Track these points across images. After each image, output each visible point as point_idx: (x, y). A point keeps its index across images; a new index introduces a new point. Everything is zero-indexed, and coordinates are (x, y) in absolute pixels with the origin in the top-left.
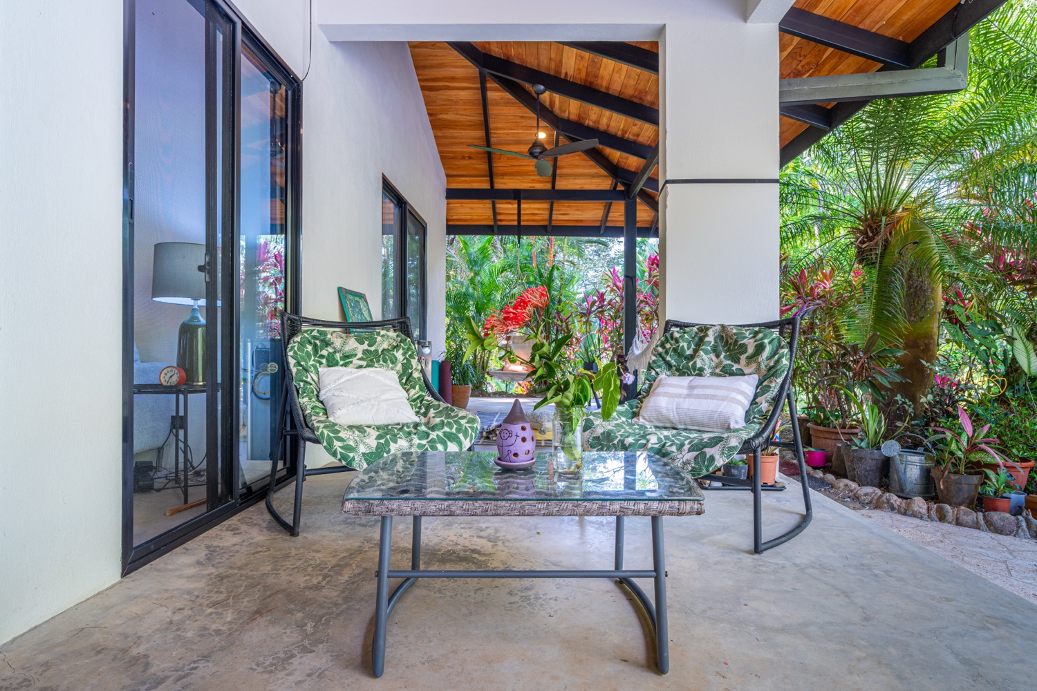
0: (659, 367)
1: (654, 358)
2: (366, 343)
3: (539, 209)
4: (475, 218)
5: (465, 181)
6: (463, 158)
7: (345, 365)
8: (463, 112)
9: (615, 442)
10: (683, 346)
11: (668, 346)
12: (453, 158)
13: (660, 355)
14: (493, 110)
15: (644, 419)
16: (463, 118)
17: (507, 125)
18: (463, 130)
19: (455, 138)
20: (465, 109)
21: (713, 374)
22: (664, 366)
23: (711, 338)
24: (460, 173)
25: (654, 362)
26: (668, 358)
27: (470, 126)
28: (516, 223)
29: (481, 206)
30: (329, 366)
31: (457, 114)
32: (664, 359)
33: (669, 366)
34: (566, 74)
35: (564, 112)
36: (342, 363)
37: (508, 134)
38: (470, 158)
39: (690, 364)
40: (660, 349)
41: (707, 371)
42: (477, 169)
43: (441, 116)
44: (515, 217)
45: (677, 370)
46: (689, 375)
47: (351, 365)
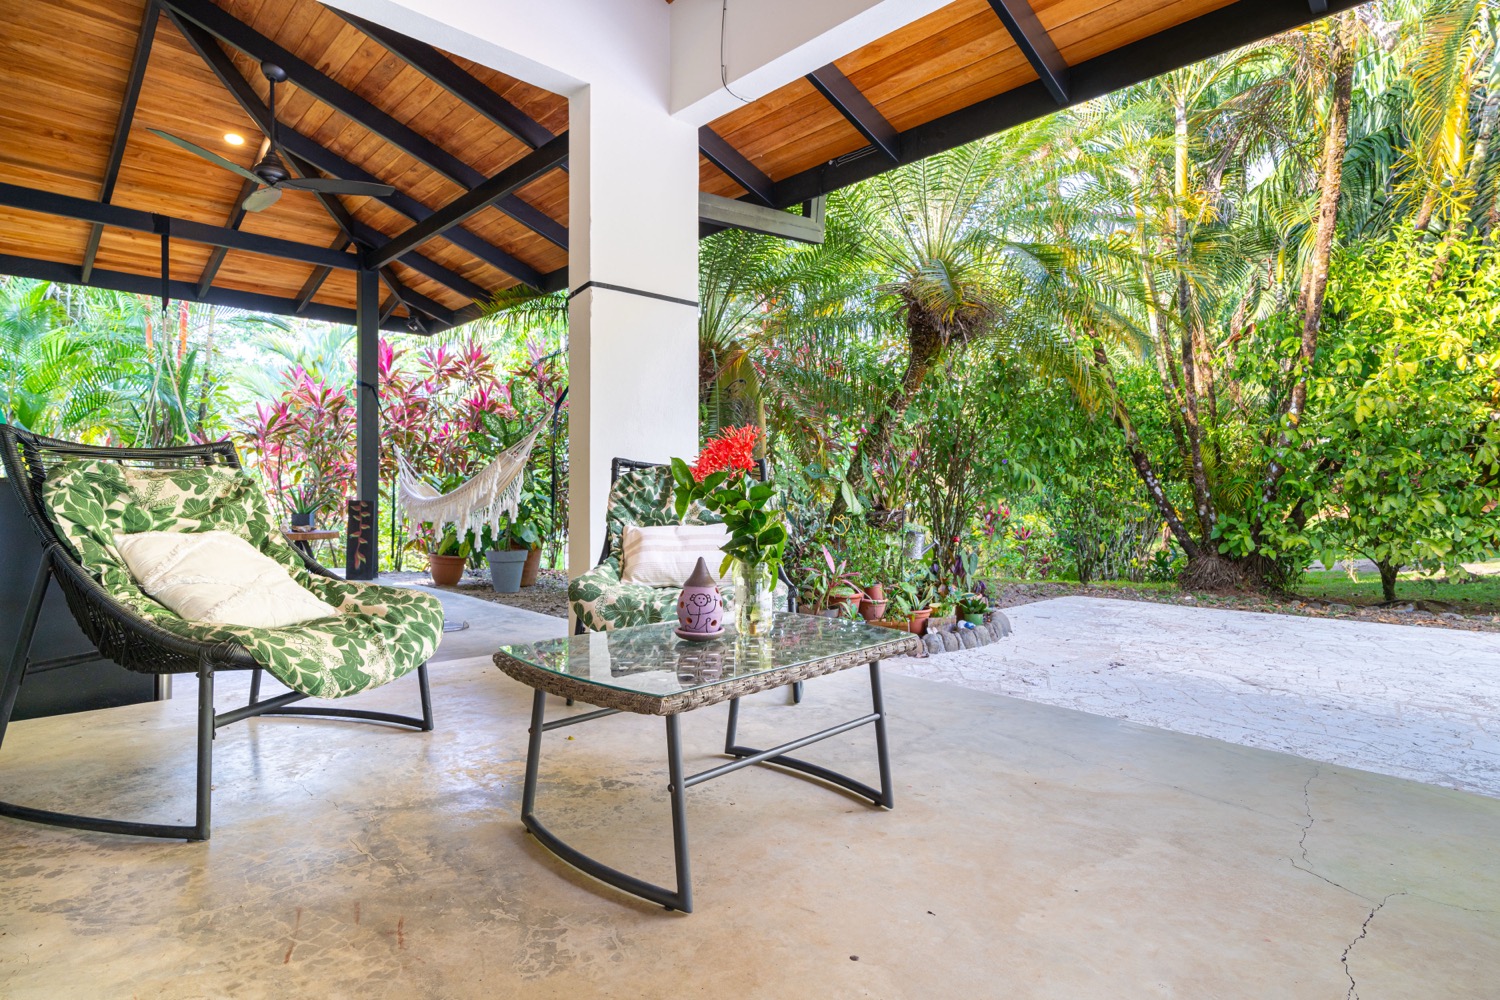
0: (623, 515)
1: (615, 505)
3: (189, 255)
4: (37, 246)
5: (39, 176)
6: (49, 134)
7: (160, 528)
8: (80, 55)
11: (630, 490)
12: (22, 128)
13: (622, 501)
14: (151, 72)
16: (74, 65)
17: (172, 105)
18: (68, 85)
19: (43, 94)
20: (85, 52)
21: (689, 522)
22: (628, 515)
24: (29, 159)
25: (615, 509)
26: (632, 505)
27: (87, 83)
28: (159, 275)
29: (62, 228)
30: (129, 531)
31: (62, 53)
33: (633, 513)
35: (293, 116)
36: (156, 524)
37: (166, 119)
38: (65, 138)
39: (663, 511)
42: (76, 163)
43: (18, 45)
45: (643, 518)
46: (659, 524)
47: (171, 528)
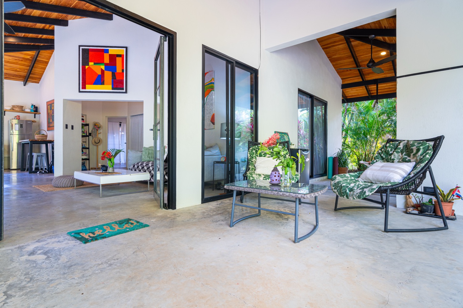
0: (378, 158)
2: (271, 149)
3: (392, 85)
4: (359, 94)
5: (351, 80)
6: (347, 71)
7: (264, 156)
8: (343, 53)
9: (339, 185)
10: (388, 150)
11: (383, 149)
12: (343, 72)
14: (356, 49)
15: (361, 178)
16: (343, 55)
17: (365, 53)
18: (344, 60)
19: (341, 64)
20: (343, 52)
21: (399, 162)
22: (380, 158)
23: (401, 146)
24: (347, 77)
25: (376, 156)
27: (347, 57)
28: (376, 94)
29: (361, 88)
30: (260, 157)
31: (340, 54)
32: (381, 155)
33: (383, 158)
34: (385, 27)
35: (392, 41)
36: (263, 156)
37: (366, 57)
38: (350, 70)
39: (390, 157)
40: (380, 151)
41: (396, 160)
42: (355, 74)
43: (333, 57)
44: (376, 91)
45: (385, 160)
46: (388, 162)
47: (266, 157)
